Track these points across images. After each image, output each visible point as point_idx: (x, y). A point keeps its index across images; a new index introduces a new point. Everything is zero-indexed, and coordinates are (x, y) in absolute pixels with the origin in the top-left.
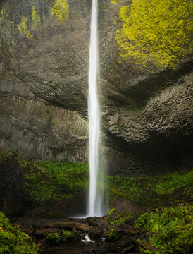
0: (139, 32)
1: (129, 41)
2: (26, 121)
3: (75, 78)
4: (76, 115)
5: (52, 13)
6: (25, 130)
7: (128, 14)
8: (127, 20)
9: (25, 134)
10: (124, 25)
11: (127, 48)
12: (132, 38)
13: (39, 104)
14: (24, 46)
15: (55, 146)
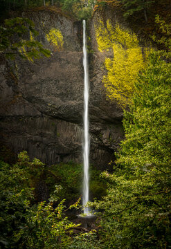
0: (120, 82)
1: (113, 86)
2: (37, 135)
3: (73, 103)
4: (76, 126)
5: (49, 40)
6: (38, 143)
7: (111, 65)
8: (111, 70)
9: (38, 146)
10: (109, 73)
11: (112, 91)
12: (115, 84)
13: (45, 120)
14: (28, 70)
15: (61, 152)
